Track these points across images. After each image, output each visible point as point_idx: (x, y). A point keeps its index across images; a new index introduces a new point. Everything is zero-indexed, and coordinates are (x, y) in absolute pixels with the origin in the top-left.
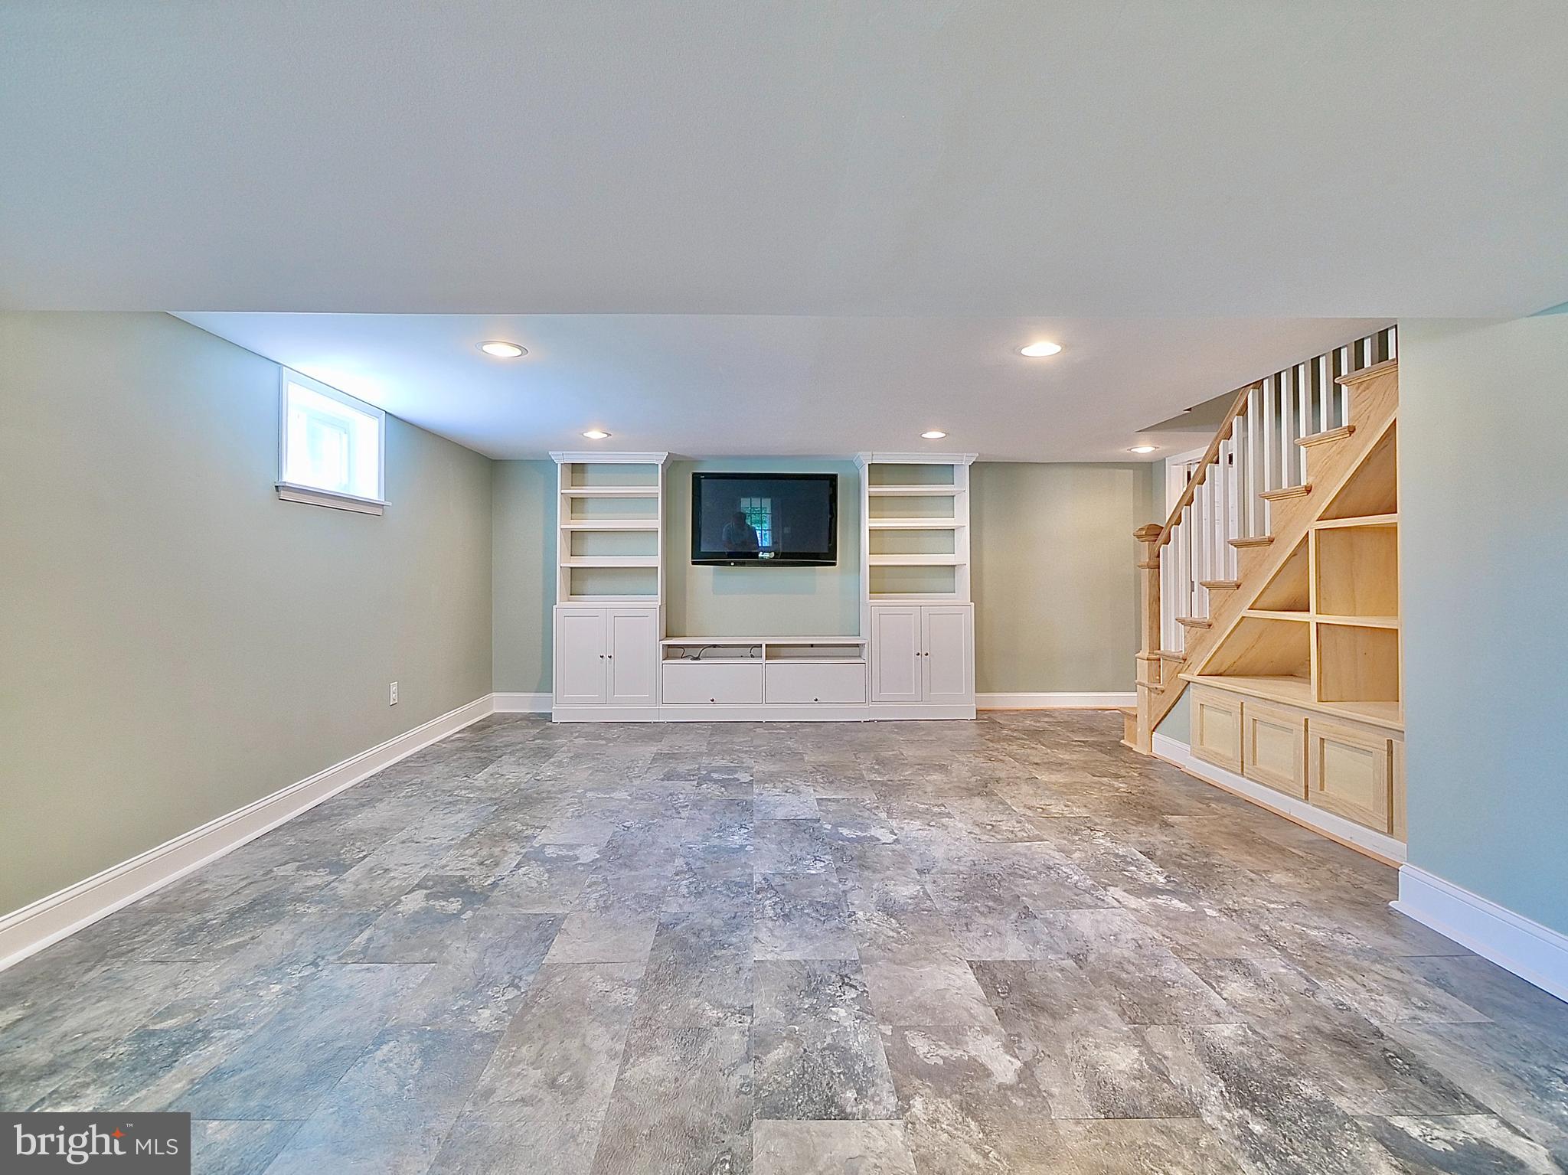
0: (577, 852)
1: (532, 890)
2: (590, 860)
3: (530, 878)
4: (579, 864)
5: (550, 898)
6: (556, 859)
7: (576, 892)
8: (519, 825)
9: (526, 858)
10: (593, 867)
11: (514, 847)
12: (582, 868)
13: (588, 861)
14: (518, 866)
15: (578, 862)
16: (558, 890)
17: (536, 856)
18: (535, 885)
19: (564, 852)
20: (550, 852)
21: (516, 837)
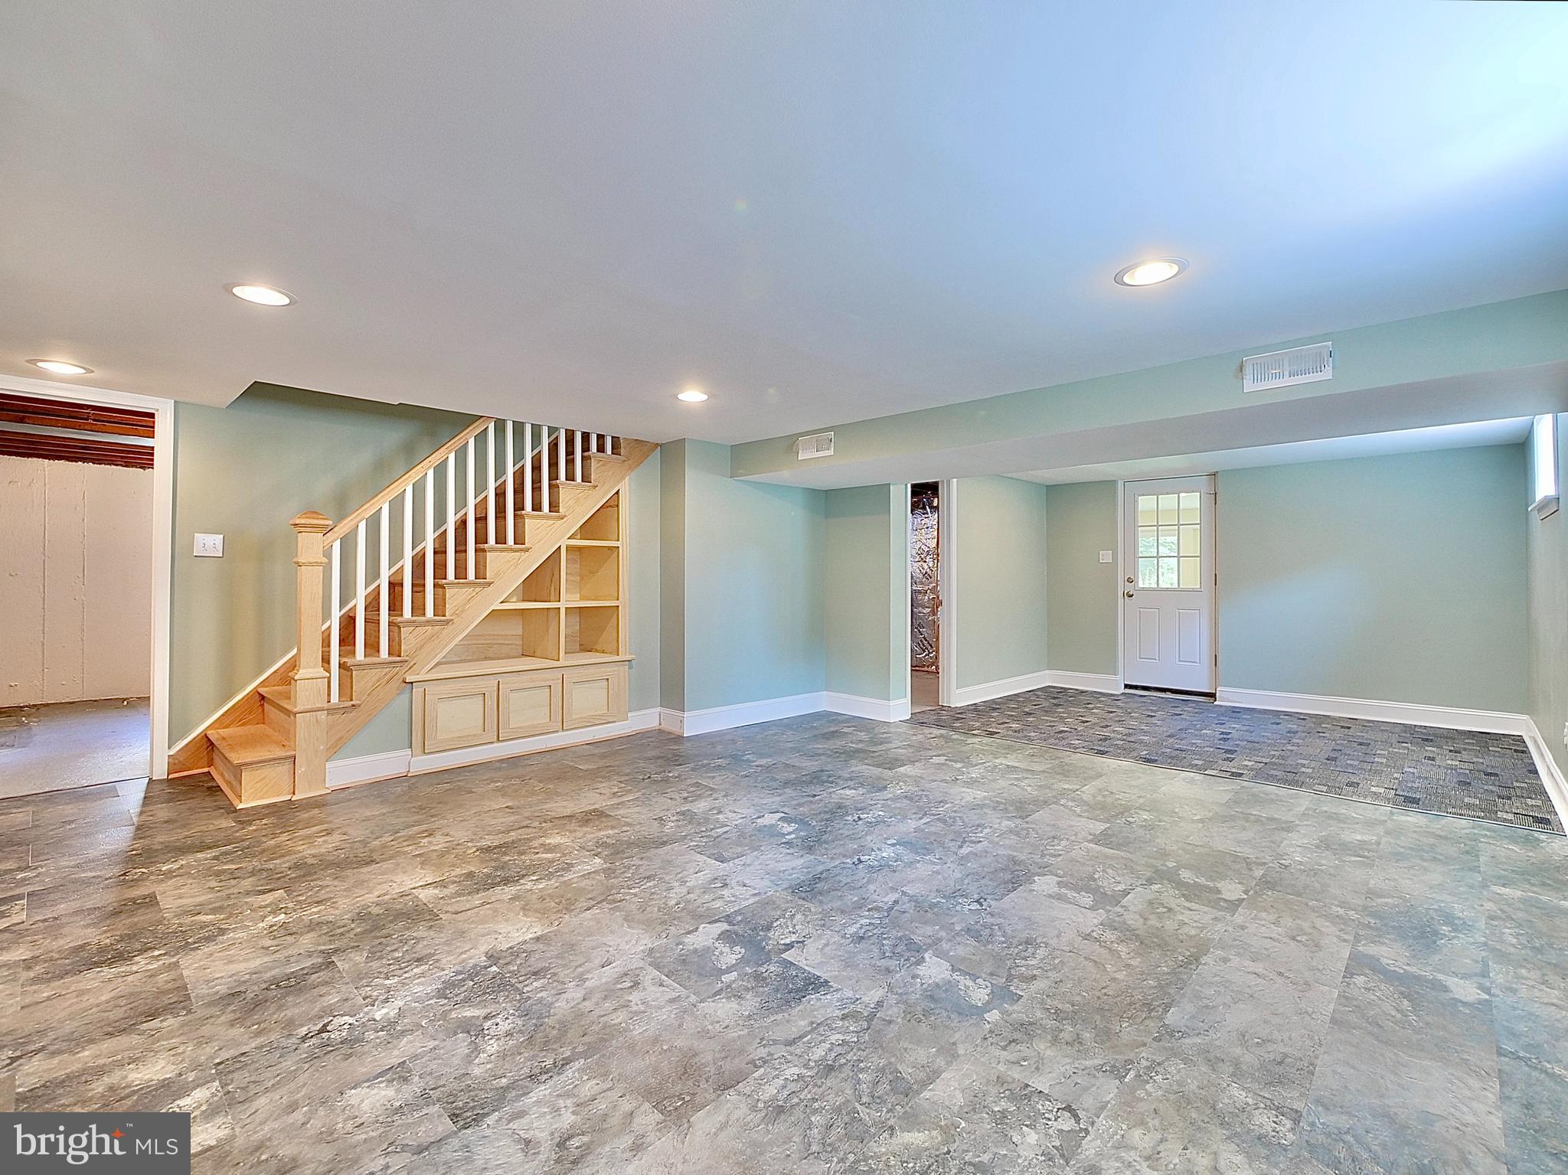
0: (1056, 889)
1: (1112, 867)
2: (1046, 877)
3: (1114, 878)
4: (1059, 877)
5: (1097, 857)
6: (1082, 890)
7: (1073, 854)
8: (1123, 955)
9: (1116, 899)
10: (1045, 869)
11: (1133, 920)
12: (1058, 872)
13: (1049, 877)
14: (1126, 893)
15: (1060, 879)
16: (1089, 860)
17: (1104, 899)
18: (1110, 871)
19: (1071, 894)
20: (1087, 900)
21: (1128, 934)
